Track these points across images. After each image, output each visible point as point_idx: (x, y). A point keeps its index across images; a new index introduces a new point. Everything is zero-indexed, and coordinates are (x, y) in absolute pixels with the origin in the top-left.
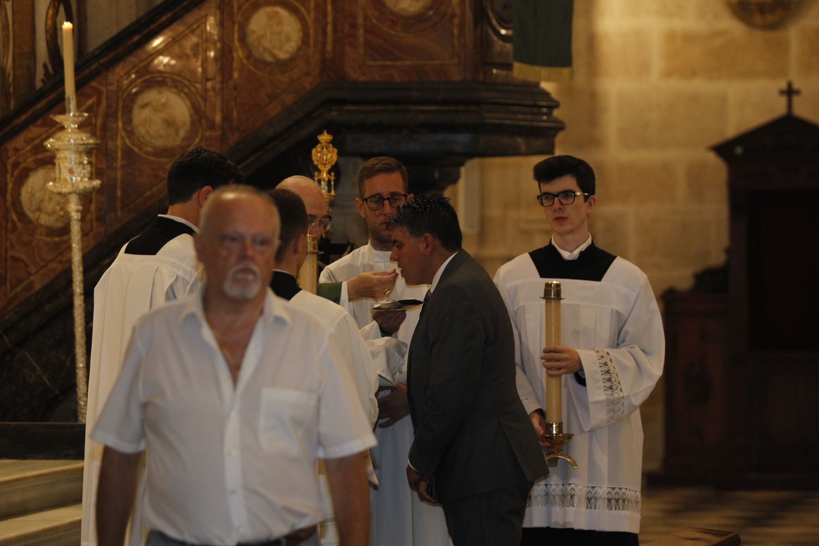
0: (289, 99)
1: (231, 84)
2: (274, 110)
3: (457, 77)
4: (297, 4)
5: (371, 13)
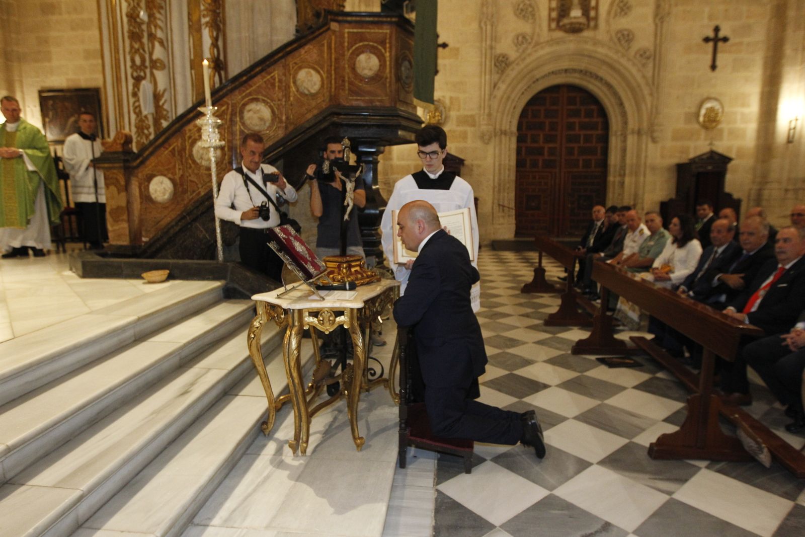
0: (315, 112)
1: (289, 103)
2: (309, 116)
3: (387, 104)
4: (319, 69)
5: (351, 75)
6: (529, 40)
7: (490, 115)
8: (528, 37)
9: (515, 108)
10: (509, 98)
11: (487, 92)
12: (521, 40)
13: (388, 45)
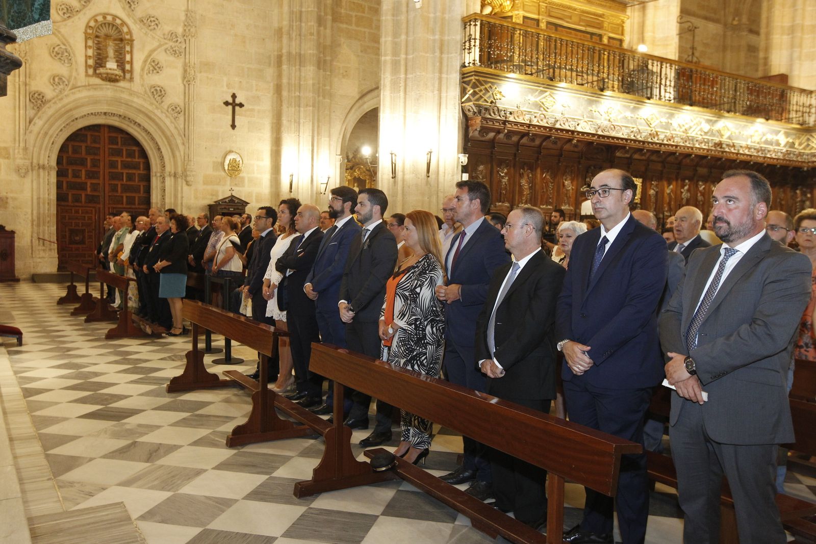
6: (66, 82)
7: (25, 149)
8: (63, 79)
9: (53, 143)
10: (46, 133)
11: (22, 127)
12: (57, 80)
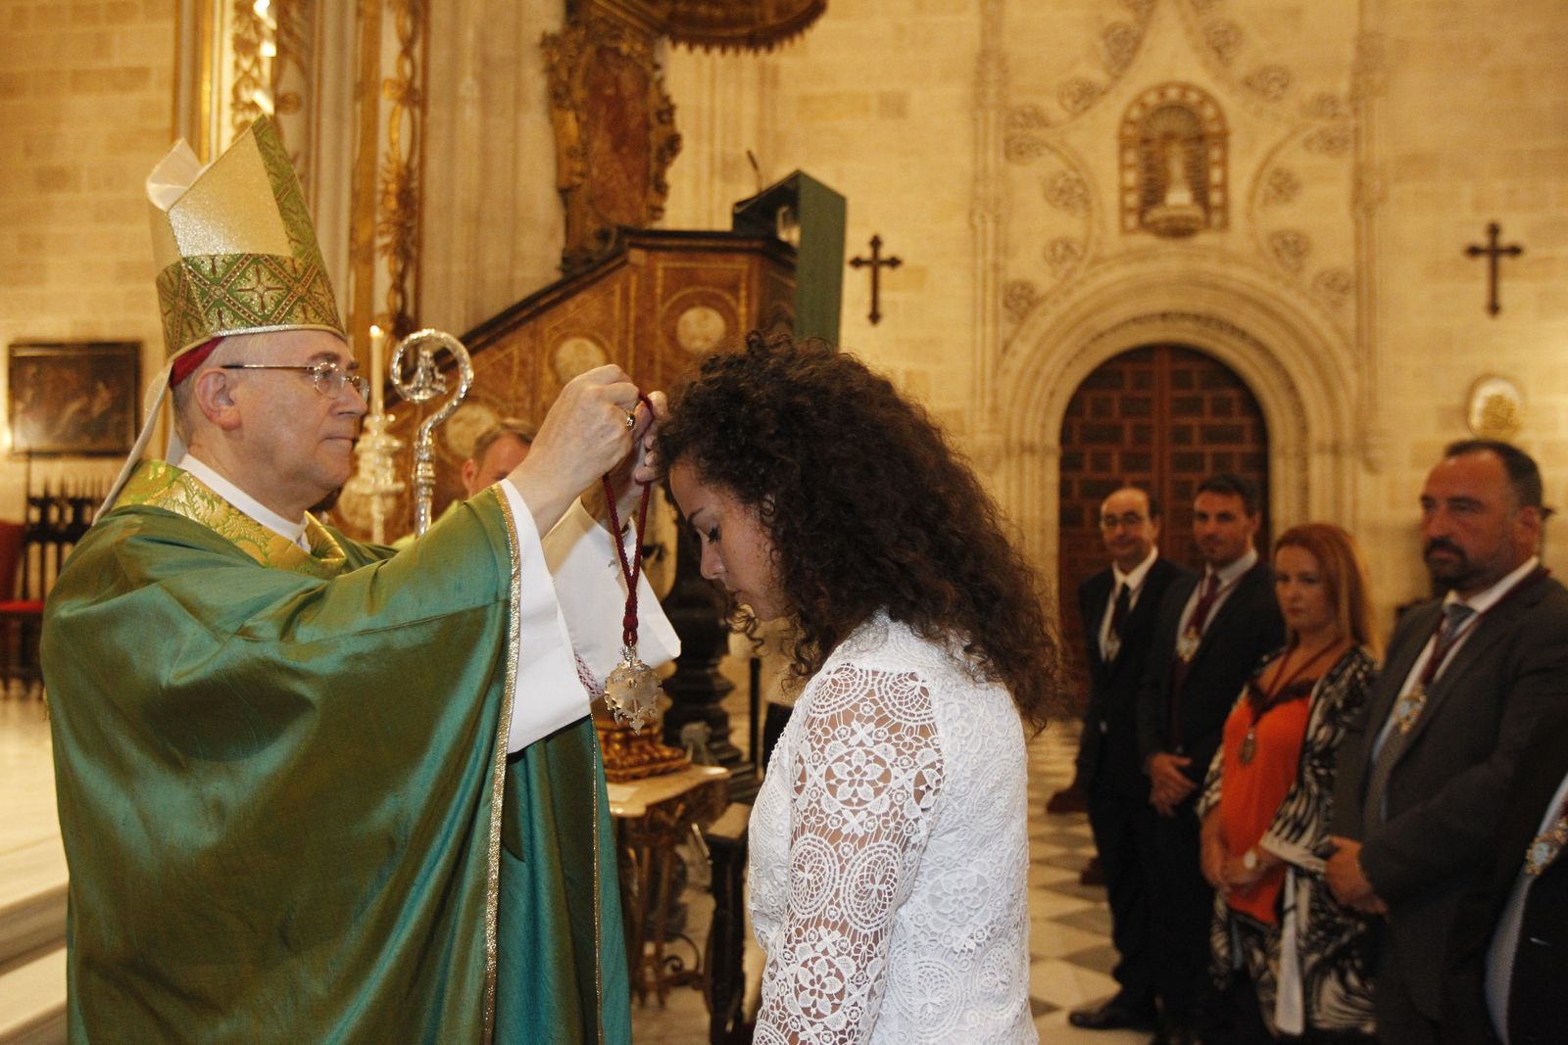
4: (602, 339)
5: (668, 350)
6: (1080, 253)
7: (995, 410)
8: (1075, 246)
9: (1052, 394)
10: (1037, 373)
11: (989, 361)
12: (1062, 251)
13: (743, 293)
